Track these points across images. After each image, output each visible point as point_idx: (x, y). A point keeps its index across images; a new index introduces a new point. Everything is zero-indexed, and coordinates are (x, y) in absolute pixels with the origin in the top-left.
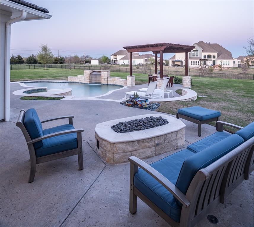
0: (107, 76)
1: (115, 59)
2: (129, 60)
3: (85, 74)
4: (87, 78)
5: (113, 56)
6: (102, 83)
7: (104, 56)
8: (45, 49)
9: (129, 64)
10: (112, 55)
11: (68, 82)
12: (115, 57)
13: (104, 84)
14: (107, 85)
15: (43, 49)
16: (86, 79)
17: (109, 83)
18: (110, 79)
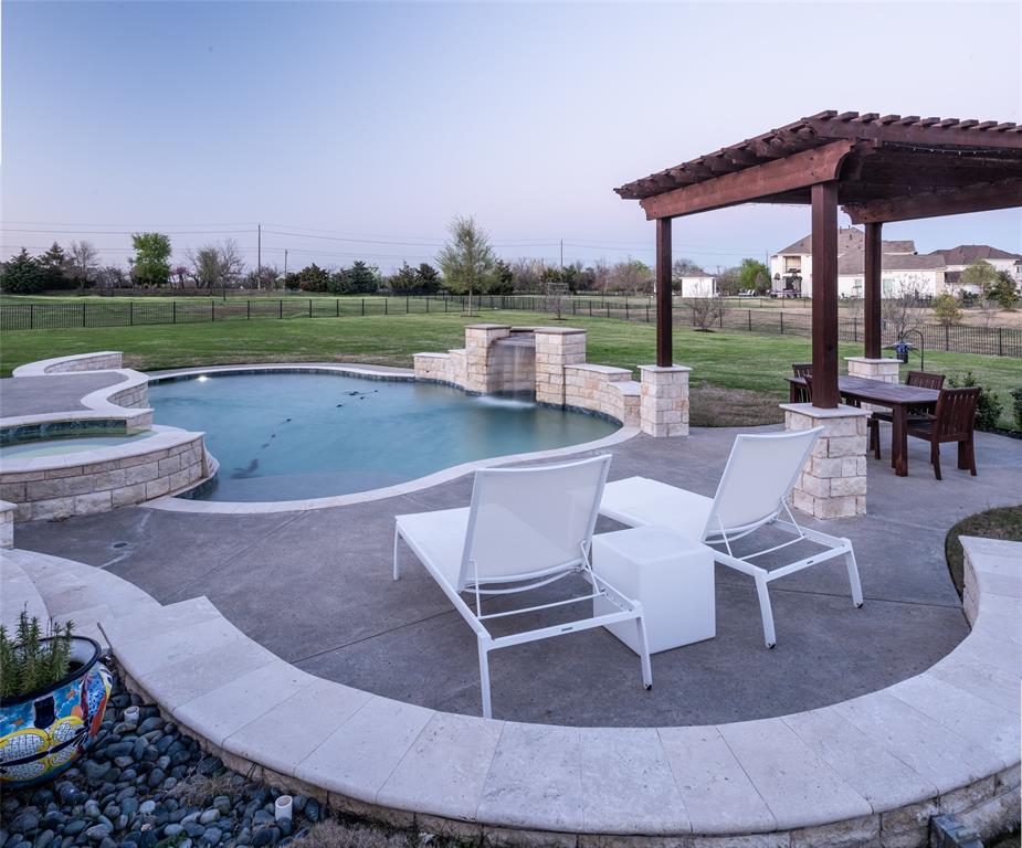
0: (559, 359)
1: (791, 271)
2: (862, 278)
3: (471, 345)
4: (476, 364)
5: (781, 258)
6: (538, 399)
7: (747, 261)
8: (467, 236)
9: (863, 296)
10: (776, 256)
11: (413, 381)
12: (792, 264)
13: (546, 405)
14: (564, 408)
15: (460, 236)
16: (473, 369)
17: (570, 401)
18: (574, 379)
